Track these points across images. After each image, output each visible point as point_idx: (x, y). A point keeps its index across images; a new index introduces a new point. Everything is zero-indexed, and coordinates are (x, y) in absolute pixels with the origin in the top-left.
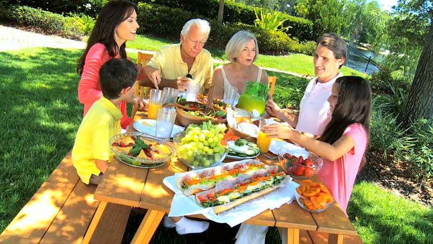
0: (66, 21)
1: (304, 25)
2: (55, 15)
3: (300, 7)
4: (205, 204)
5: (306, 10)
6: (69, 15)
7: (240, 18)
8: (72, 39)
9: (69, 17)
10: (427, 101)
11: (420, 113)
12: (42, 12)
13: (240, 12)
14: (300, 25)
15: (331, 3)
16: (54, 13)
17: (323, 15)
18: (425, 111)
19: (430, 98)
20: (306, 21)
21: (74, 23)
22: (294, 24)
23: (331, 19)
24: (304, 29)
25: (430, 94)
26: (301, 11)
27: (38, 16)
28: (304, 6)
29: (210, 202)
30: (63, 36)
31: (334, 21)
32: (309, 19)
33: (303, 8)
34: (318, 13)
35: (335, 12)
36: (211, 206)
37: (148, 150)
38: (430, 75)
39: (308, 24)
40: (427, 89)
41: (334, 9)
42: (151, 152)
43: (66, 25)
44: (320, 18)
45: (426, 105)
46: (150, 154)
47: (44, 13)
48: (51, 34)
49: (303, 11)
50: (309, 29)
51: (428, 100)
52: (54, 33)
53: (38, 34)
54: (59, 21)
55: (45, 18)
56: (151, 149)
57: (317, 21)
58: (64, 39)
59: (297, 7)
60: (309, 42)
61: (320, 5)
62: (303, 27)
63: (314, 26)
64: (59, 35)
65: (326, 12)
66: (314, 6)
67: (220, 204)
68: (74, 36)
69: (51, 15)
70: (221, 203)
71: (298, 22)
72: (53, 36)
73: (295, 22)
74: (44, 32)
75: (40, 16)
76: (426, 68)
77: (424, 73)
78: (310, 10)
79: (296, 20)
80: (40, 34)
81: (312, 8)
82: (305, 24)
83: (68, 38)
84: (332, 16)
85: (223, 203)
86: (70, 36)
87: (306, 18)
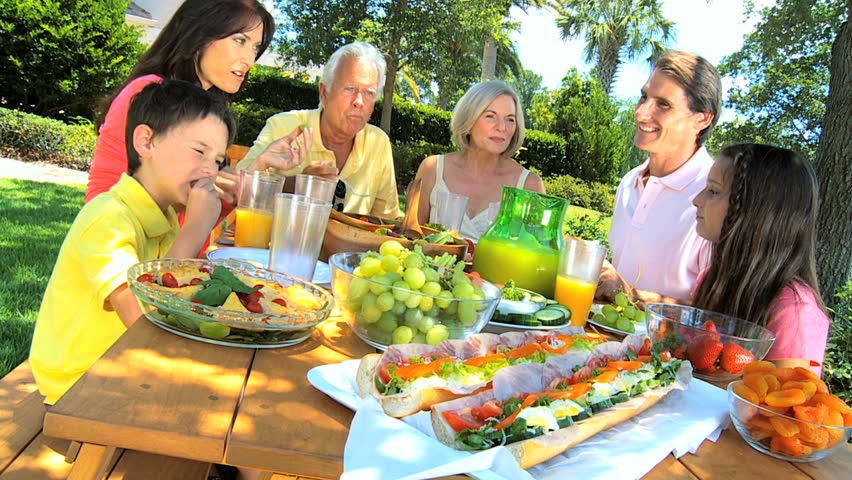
0: (69, 133)
1: (548, 144)
2: (48, 121)
3: (538, 111)
4: (476, 439)
5: (551, 117)
6: (77, 122)
7: (422, 134)
8: (82, 170)
9: (76, 126)
10: (838, 257)
11: (826, 283)
12: (18, 116)
13: (423, 122)
14: (542, 145)
15: (598, 102)
16: (44, 117)
17: (584, 126)
18: (835, 279)
19: (844, 250)
20: (552, 138)
21: (87, 138)
22: (530, 144)
23: (600, 133)
24: (548, 152)
25: (842, 242)
26: (542, 119)
27: (11, 122)
28: (546, 110)
29: (491, 430)
30: (61, 164)
31: (606, 135)
32: (557, 134)
33: (545, 113)
34: (574, 122)
35: (606, 119)
36: (496, 443)
37: (253, 298)
38: (838, 202)
39: (555, 143)
40: (836, 232)
41: (604, 113)
42: (261, 301)
43: (70, 142)
44: (580, 130)
45: (835, 266)
46: (259, 305)
47: (22, 117)
48: (37, 160)
49: (545, 118)
50: (559, 152)
51: (840, 255)
52: (44, 158)
53: (7, 160)
54: (54, 132)
55: (25, 126)
56: (261, 295)
57: (572, 137)
58: (65, 169)
59: (534, 111)
60: (560, 177)
61: (578, 107)
62: (547, 149)
63: (567, 147)
64: (54, 162)
65: (590, 118)
66: (566, 109)
67: (532, 436)
68: (86, 164)
69: (39, 120)
70: (533, 431)
71: (536, 138)
72: (40, 163)
73: (530, 140)
74: (21, 156)
75: (14, 122)
76: (829, 189)
77: (827, 199)
78: (559, 117)
79: (532, 135)
80: (13, 161)
81: (561, 113)
82: (551, 144)
83: (71, 167)
84: (601, 127)
85: (540, 433)
86: (76, 163)
87: (551, 132)
